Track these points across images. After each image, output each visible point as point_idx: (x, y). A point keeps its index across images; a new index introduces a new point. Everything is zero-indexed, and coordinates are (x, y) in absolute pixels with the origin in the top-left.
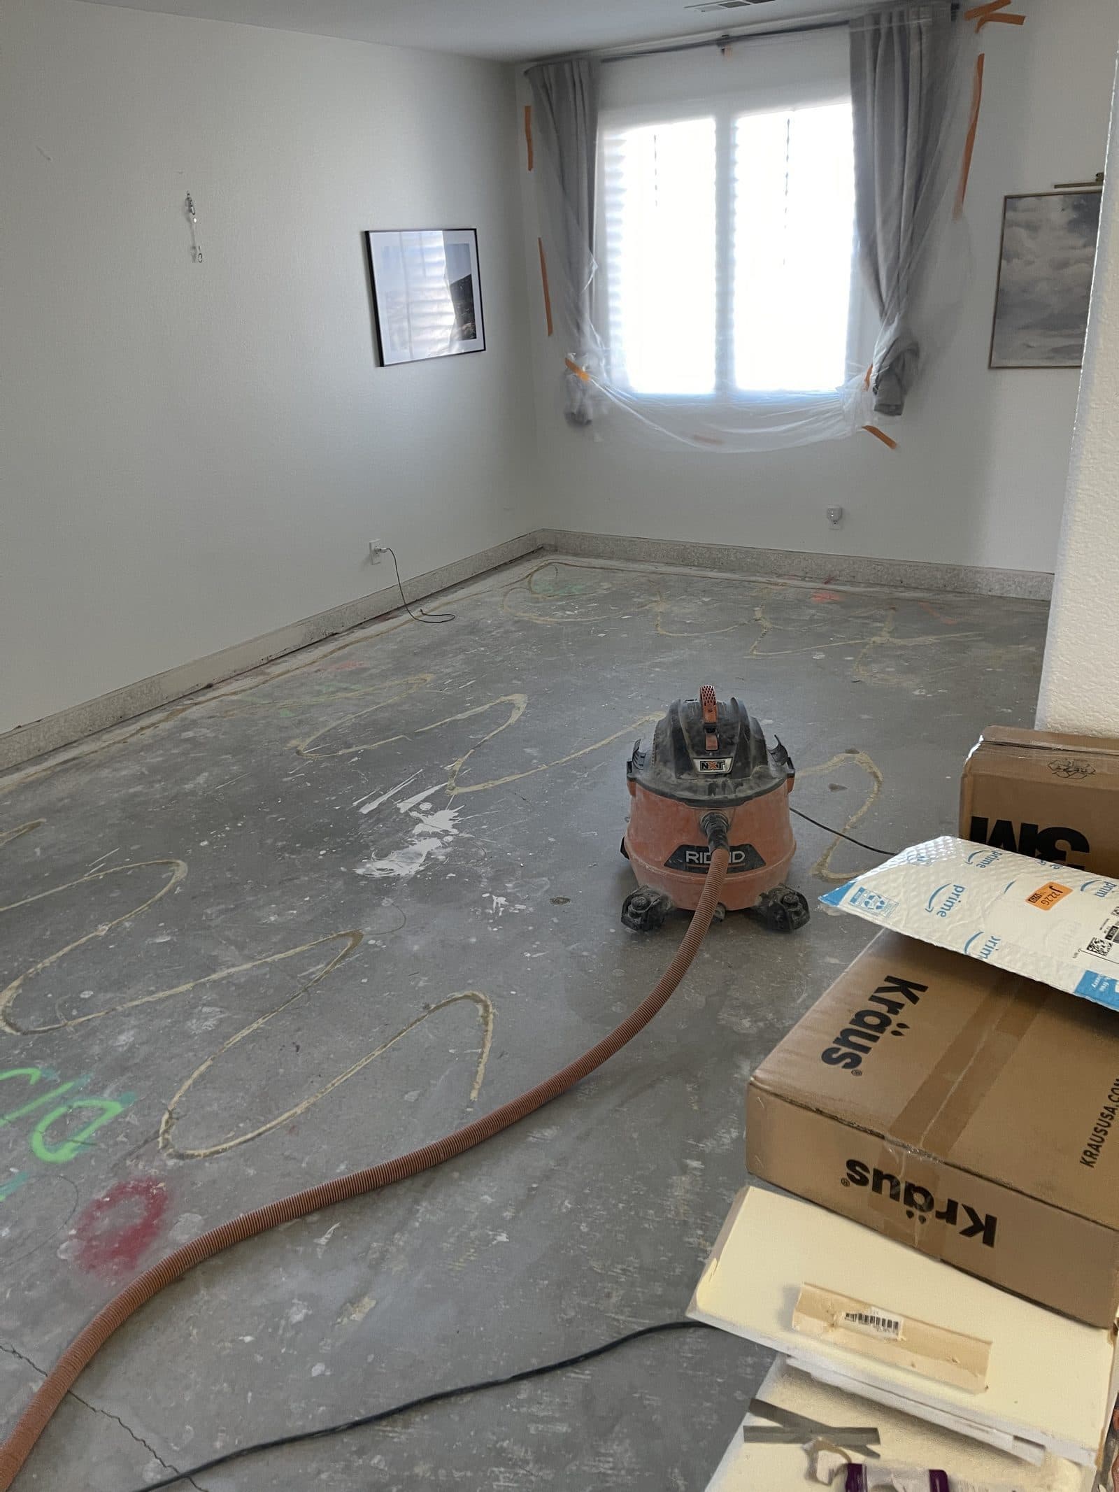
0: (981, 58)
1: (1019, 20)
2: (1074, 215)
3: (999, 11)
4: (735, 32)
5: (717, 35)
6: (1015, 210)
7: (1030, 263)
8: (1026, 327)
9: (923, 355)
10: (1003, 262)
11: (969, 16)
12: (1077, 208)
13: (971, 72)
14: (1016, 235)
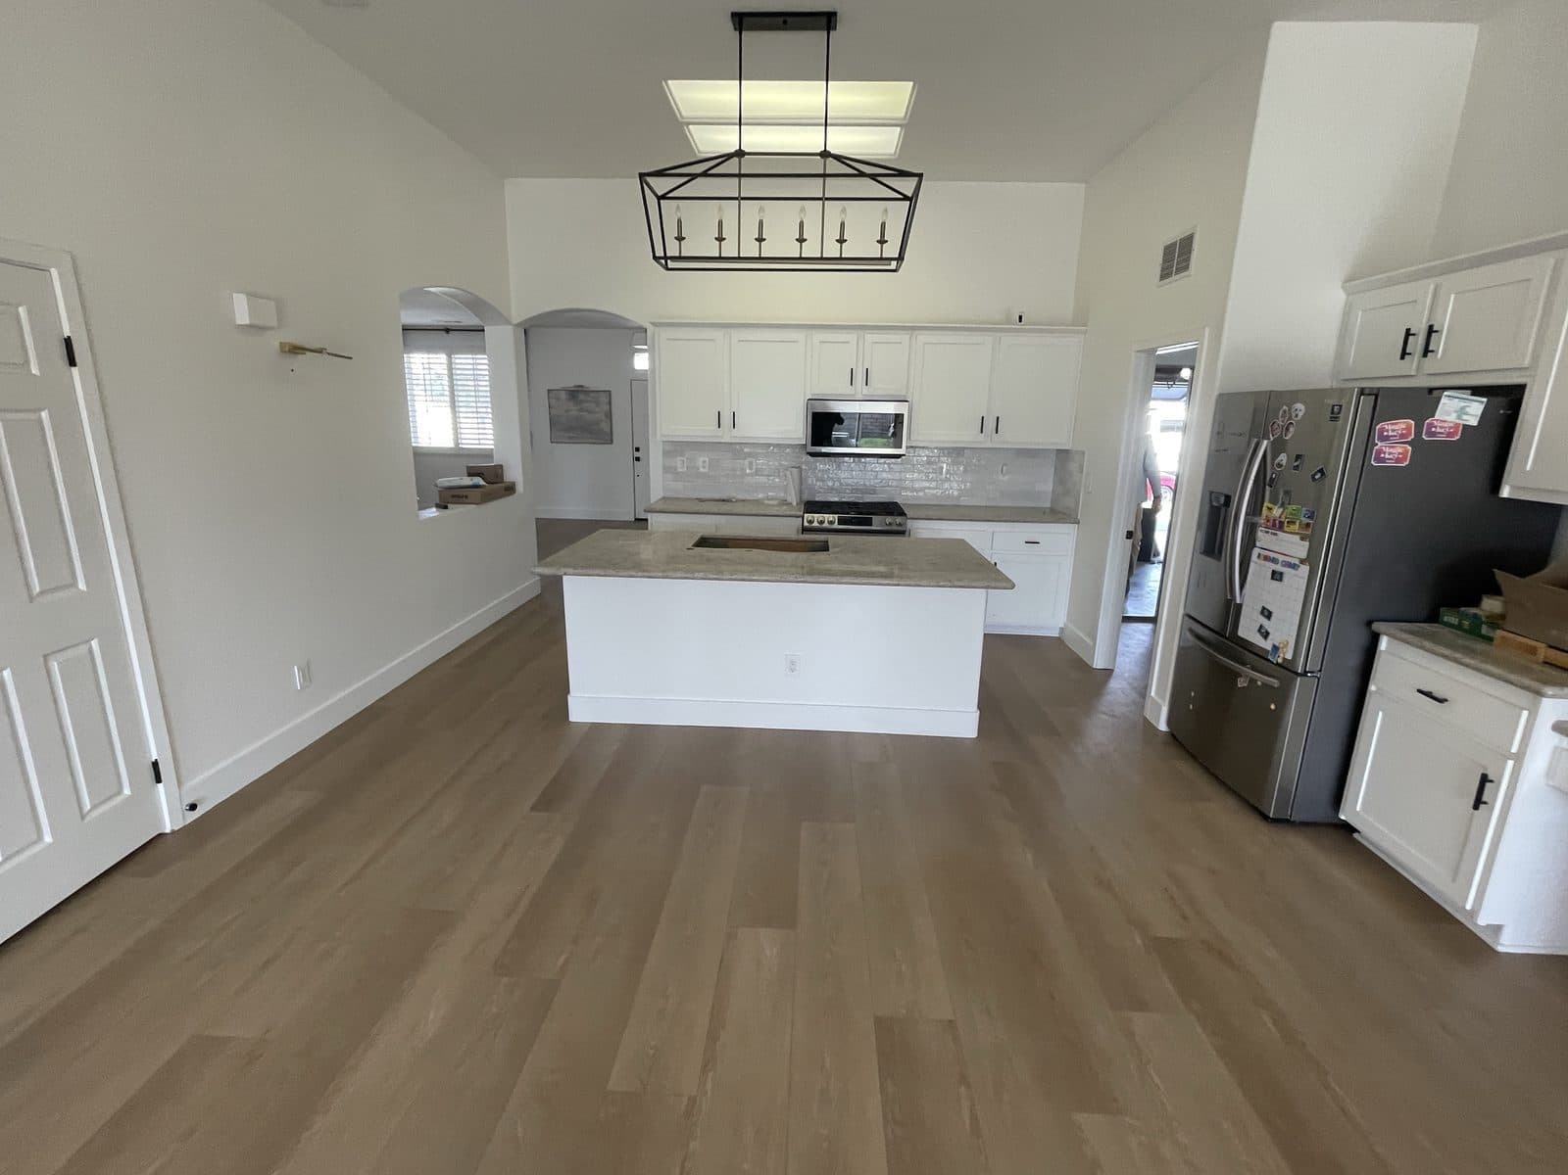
2: (568, 397)
5: (445, 328)
6: (551, 393)
7: (558, 410)
8: (562, 430)
10: (551, 410)
12: (570, 395)
14: (553, 402)
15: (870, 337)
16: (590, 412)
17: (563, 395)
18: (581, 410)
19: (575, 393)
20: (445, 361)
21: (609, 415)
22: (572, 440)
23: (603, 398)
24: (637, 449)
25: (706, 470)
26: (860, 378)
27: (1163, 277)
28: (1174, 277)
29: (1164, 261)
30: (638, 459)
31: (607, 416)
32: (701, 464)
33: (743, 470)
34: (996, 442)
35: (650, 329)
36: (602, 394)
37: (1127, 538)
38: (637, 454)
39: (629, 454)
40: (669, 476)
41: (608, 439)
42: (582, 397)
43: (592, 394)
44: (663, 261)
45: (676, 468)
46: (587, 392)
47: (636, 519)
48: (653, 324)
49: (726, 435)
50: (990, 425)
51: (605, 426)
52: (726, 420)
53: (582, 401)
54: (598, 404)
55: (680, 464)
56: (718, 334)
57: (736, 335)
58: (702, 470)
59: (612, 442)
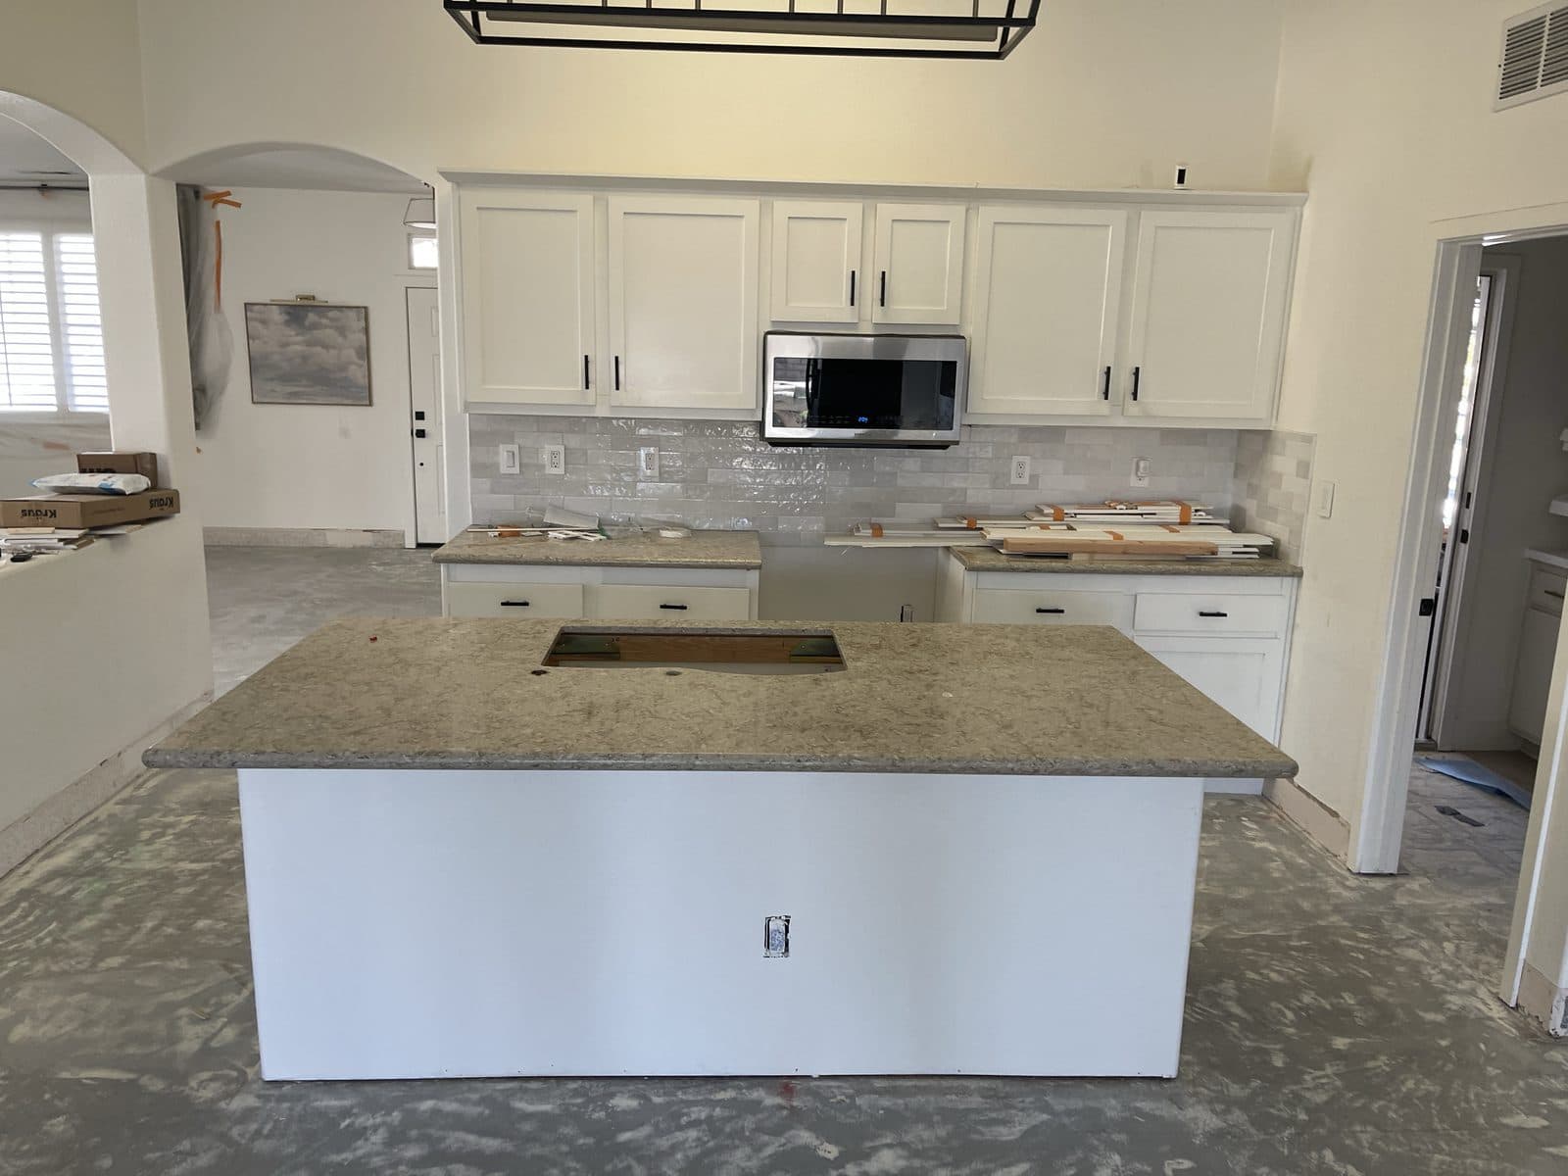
0: (218, 223)
1: (238, 205)
2: (286, 317)
3: (225, 198)
4: (49, 184)
5: (38, 184)
6: (251, 311)
7: (265, 343)
8: (272, 379)
9: (210, 392)
10: (251, 342)
11: (208, 198)
12: (289, 313)
13: (213, 230)
14: (255, 325)
15: (887, 209)
16: (326, 347)
17: (277, 315)
18: (309, 344)
19: (300, 312)
20: (39, 247)
21: (365, 353)
22: (293, 399)
23: (354, 322)
24: (420, 416)
25: (560, 471)
26: (869, 289)
27: (1506, 91)
28: (1539, 91)
29: (1510, 60)
30: (421, 434)
31: (359, 355)
32: (546, 457)
33: (635, 471)
34: (1132, 415)
35: (443, 189)
36: (352, 314)
37: (1421, 614)
38: (419, 425)
39: (405, 424)
40: (485, 483)
41: (364, 396)
42: (312, 317)
43: (331, 314)
44: (467, 14)
45: (496, 466)
46: (324, 309)
47: (420, 546)
48: (447, 175)
49: (602, 403)
50: (1122, 382)
51: (356, 373)
52: (602, 372)
53: (315, 326)
54: (342, 331)
55: (504, 458)
56: (583, 200)
57: (620, 202)
58: (551, 471)
59: (370, 404)
